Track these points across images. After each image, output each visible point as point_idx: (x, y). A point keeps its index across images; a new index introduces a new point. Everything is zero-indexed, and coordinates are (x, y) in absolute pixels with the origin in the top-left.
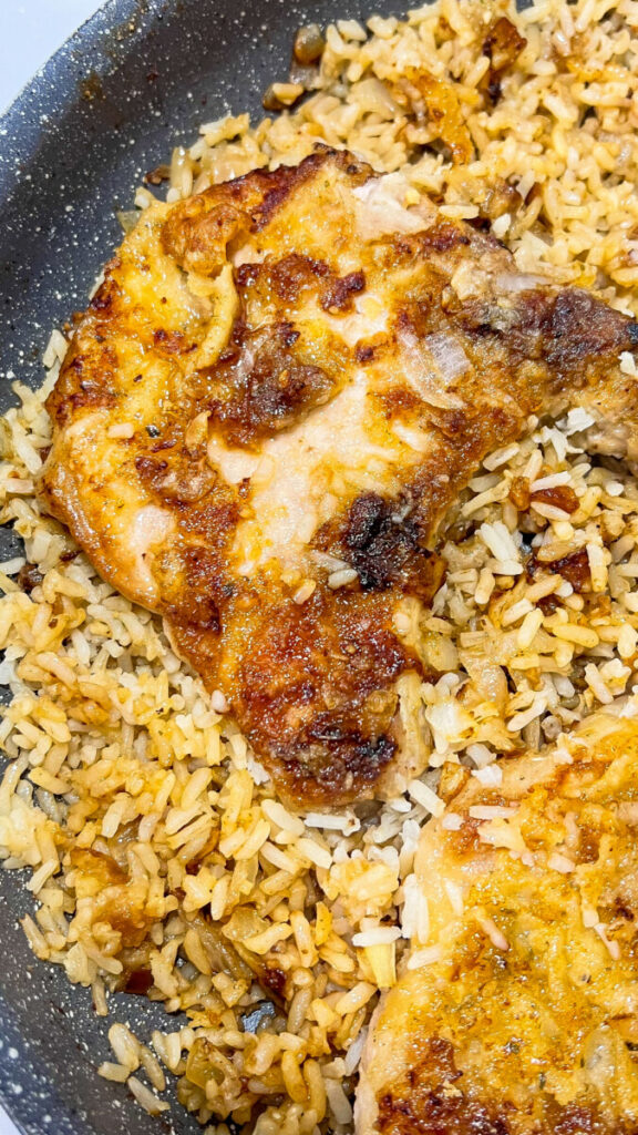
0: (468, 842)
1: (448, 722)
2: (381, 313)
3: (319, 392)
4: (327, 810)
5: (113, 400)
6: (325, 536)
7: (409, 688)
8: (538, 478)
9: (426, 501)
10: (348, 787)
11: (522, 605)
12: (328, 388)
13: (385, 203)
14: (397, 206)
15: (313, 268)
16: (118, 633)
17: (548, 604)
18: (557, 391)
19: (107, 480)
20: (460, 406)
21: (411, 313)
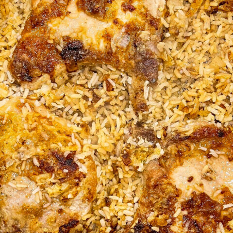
0: (20, 106)
1: (45, 89)
2: (128, 19)
3: (99, 17)
4: (12, 74)
6: (67, 38)
7: (46, 77)
8: (112, 79)
9: (88, 57)
10: (17, 76)
11: (82, 92)
13: (156, 3)
14: (157, 6)
16: (25, 5)
17: (85, 98)
18: (133, 71)
20: (114, 51)
21: (131, 26)
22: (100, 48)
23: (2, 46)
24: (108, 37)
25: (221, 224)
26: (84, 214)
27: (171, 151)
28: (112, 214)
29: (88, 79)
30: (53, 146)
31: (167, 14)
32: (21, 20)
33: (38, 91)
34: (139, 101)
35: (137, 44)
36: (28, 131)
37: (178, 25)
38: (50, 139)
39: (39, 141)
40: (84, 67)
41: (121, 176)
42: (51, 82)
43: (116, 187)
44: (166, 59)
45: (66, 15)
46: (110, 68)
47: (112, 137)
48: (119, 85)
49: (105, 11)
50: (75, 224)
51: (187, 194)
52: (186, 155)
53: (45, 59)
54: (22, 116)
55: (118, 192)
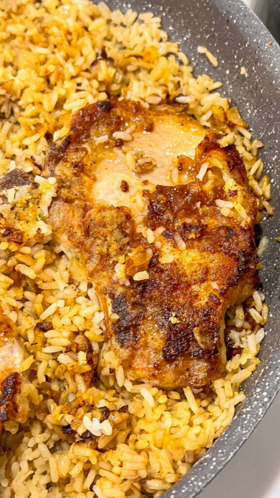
25: (219, 202)
27: (64, 174)
28: (67, 334)
43: (40, 299)
51: (138, 206)
52: (89, 165)
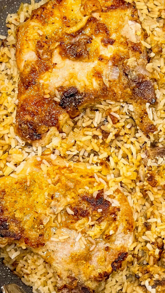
0: (38, 164)
1: (56, 142)
2: (111, 52)
3: (84, 59)
4: (21, 138)
5: (44, 23)
6: (61, 88)
7: (53, 130)
8: (114, 112)
9: (86, 99)
10: (26, 138)
11: (90, 133)
12: (87, 59)
13: (132, 30)
14: (134, 32)
15: (106, 30)
16: (12, 70)
18: (131, 99)
19: (30, 40)
20: (108, 86)
21: (116, 58)
22: (94, 88)
23: (3, 115)
24: (98, 75)
26: (130, 244)
28: (155, 236)
29: (92, 119)
30: (80, 191)
31: (146, 36)
32: (13, 85)
33: (50, 145)
34: (146, 124)
35: (127, 73)
36: (53, 185)
37: (159, 43)
38: (75, 186)
39: (67, 191)
40: (85, 109)
41: (152, 198)
42: (59, 133)
43: (151, 209)
44: (158, 77)
45: (53, 68)
46: (109, 102)
47: (132, 165)
48: (123, 115)
49: (88, 52)
50: (124, 257)
53: (47, 114)
54: (43, 173)
55: (154, 213)
